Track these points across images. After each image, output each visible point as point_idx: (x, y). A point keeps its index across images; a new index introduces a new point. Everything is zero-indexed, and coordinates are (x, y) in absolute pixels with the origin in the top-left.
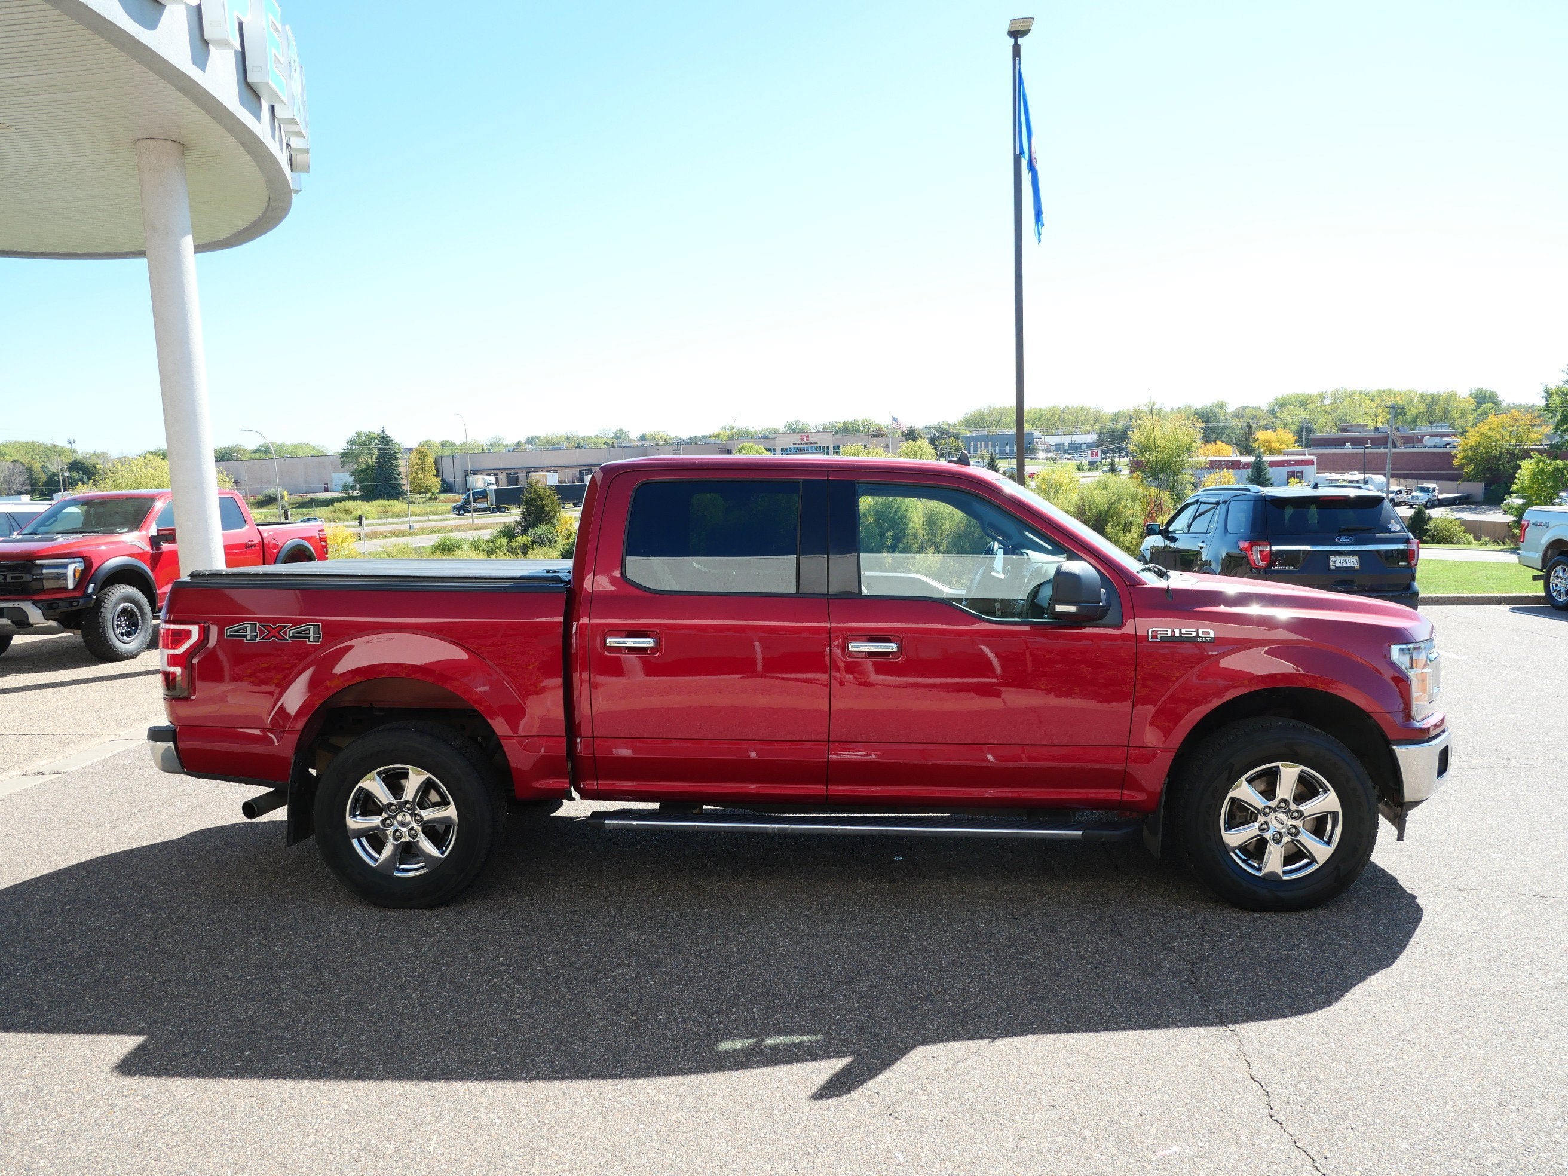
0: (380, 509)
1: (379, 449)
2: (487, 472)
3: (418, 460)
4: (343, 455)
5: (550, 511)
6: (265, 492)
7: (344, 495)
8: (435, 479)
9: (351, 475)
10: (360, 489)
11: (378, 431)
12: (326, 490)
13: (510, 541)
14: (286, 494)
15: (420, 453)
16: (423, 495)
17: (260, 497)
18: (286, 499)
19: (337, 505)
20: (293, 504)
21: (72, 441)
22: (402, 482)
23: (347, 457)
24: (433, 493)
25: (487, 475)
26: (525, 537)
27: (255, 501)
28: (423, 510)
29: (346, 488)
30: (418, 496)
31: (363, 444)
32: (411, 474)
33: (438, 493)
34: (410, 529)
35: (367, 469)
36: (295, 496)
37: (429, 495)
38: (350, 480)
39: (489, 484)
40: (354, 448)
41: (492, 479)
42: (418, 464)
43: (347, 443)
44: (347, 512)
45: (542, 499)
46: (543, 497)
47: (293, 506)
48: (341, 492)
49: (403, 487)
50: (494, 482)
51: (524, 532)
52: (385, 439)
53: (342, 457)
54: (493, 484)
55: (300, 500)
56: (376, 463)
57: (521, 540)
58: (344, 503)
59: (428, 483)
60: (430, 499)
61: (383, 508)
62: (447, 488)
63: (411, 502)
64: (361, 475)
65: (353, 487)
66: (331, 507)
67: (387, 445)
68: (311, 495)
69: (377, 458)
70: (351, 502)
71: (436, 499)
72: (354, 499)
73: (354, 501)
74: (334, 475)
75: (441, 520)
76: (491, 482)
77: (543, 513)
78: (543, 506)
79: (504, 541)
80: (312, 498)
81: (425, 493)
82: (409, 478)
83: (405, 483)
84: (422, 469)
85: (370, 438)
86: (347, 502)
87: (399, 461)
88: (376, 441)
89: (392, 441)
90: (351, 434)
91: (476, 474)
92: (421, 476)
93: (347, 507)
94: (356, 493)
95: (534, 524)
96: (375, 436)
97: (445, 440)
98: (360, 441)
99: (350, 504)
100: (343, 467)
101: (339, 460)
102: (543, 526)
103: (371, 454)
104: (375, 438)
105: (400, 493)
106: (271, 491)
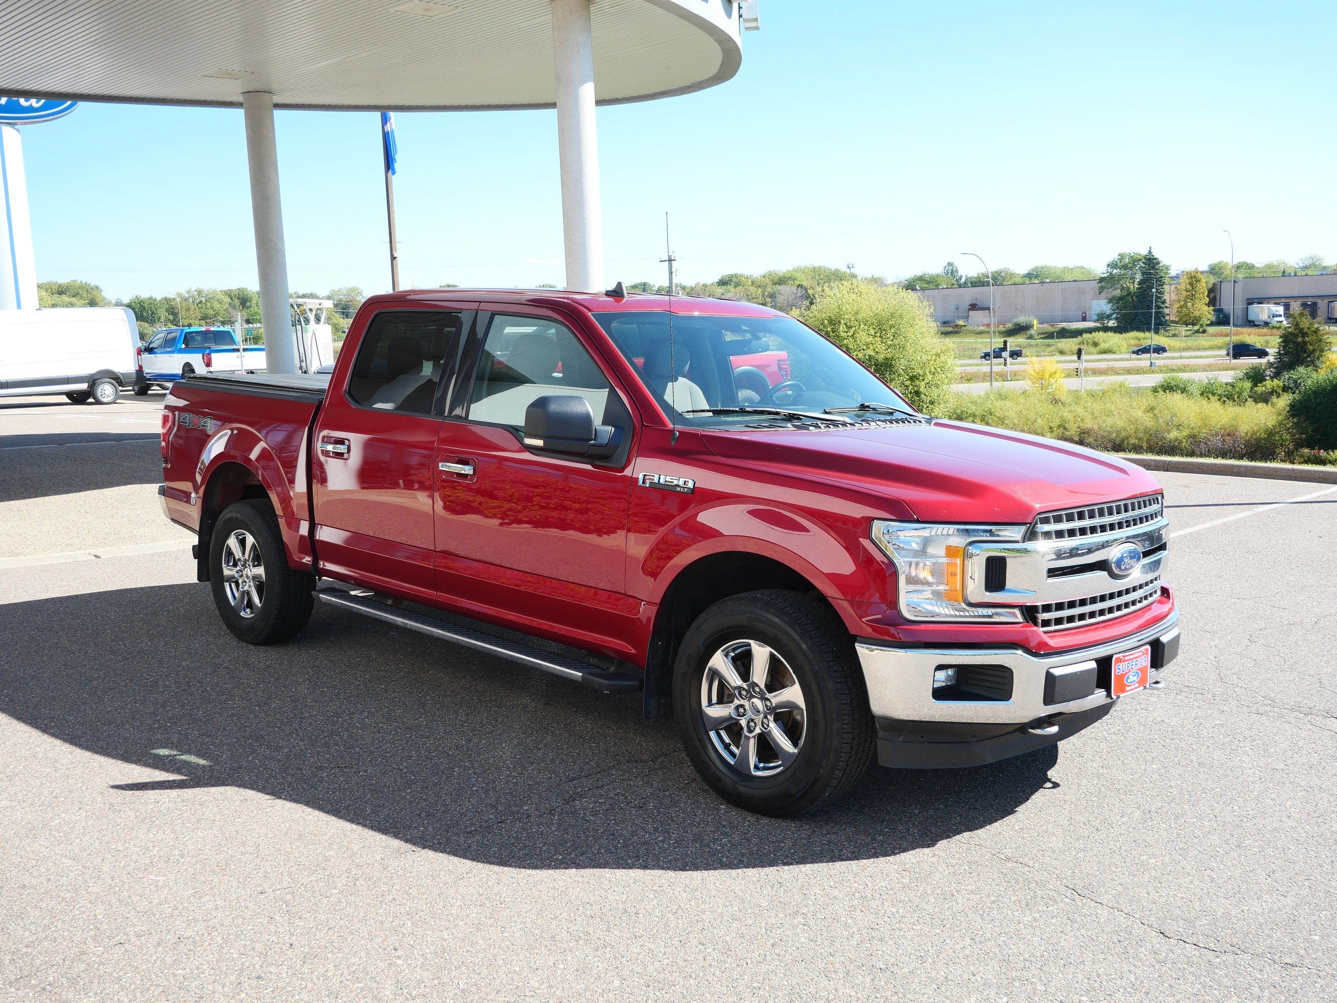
0: (1132, 342)
1: (1143, 274)
2: (1276, 300)
3: (1188, 286)
4: (1102, 280)
5: (1314, 350)
6: (1015, 320)
7: (1098, 325)
8: (1206, 308)
9: (1109, 302)
10: (1116, 319)
11: (1144, 252)
12: (1084, 319)
13: (1255, 385)
14: (1035, 322)
15: (1191, 278)
16: (1190, 327)
17: (1009, 326)
18: (1035, 328)
19: (1086, 336)
20: (1042, 334)
21: (851, 266)
22: (1166, 311)
23: (1106, 282)
24: (1202, 326)
25: (1275, 304)
26: (1276, 381)
27: (1004, 329)
28: (1183, 345)
29: (1101, 317)
30: (1184, 328)
31: (1125, 267)
32: (1179, 301)
33: (1208, 325)
34: (1151, 366)
35: (1127, 296)
36: (1046, 326)
37: (1196, 328)
38: (1107, 308)
39: (1274, 316)
40: (1115, 271)
41: (1280, 309)
42: (1187, 291)
43: (1108, 266)
44: (1096, 344)
45: (1304, 335)
46: (1307, 333)
47: (1042, 336)
48: (1096, 321)
49: (1167, 318)
50: (1282, 313)
51: (1277, 375)
52: (1151, 262)
53: (1100, 282)
54: (1280, 316)
55: (1050, 329)
56: (1138, 289)
57: (1269, 384)
58: (1094, 334)
59: (1197, 313)
60: (1197, 331)
61: (1137, 342)
62: (1222, 320)
63: (1174, 335)
64: (1119, 302)
65: (1109, 317)
66: (1079, 339)
67: (1153, 268)
68: (1064, 325)
69: (1140, 283)
70: (1101, 333)
71: (1204, 332)
72: (1106, 329)
73: (1105, 332)
74: (1094, 302)
75: (1196, 357)
76: (1277, 313)
77: (1305, 352)
78: (1305, 343)
79: (1248, 385)
80: (1063, 328)
81: (1194, 324)
82: (1177, 305)
83: (1171, 313)
84: (1191, 295)
85: (1134, 261)
86: (1097, 333)
87: (1165, 286)
88: (1141, 263)
89: (1159, 263)
90: (1113, 256)
91: (1261, 303)
92: (1189, 304)
93: (1096, 340)
94: (1112, 323)
95: (1291, 366)
96: (1139, 257)
97: (1242, 261)
98: (1122, 264)
99: (1100, 336)
100: (1100, 293)
101: (1096, 285)
102: (1301, 369)
103: (1133, 278)
104: (1140, 260)
105: (1162, 325)
106: (1022, 319)
